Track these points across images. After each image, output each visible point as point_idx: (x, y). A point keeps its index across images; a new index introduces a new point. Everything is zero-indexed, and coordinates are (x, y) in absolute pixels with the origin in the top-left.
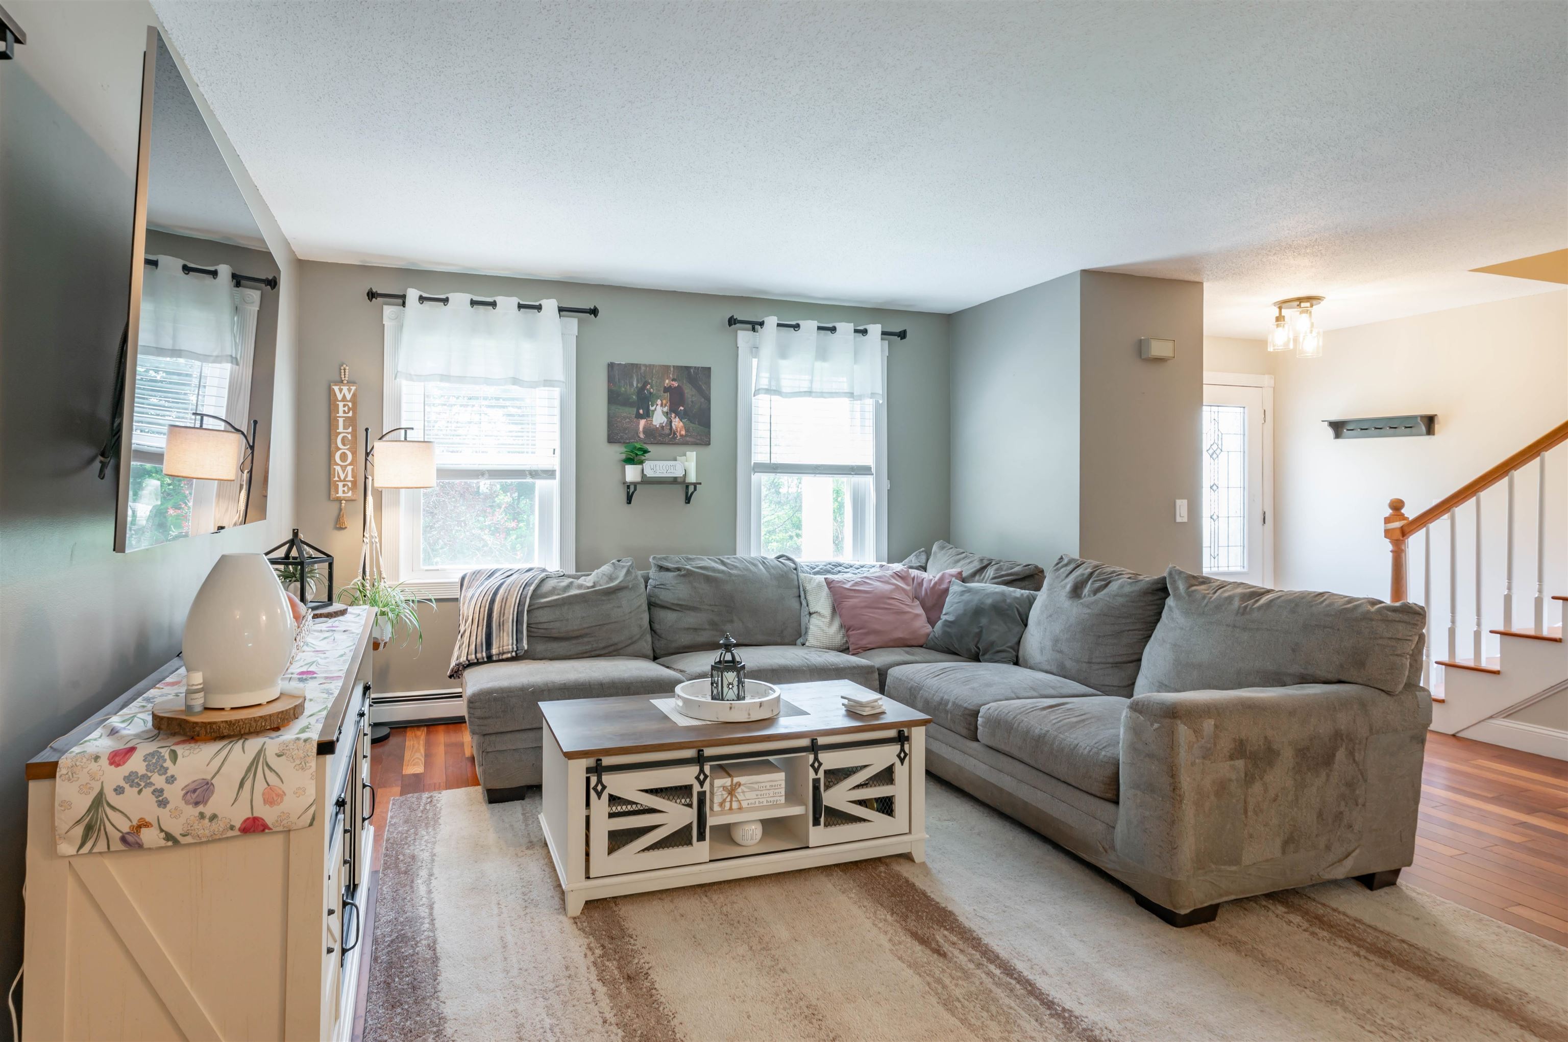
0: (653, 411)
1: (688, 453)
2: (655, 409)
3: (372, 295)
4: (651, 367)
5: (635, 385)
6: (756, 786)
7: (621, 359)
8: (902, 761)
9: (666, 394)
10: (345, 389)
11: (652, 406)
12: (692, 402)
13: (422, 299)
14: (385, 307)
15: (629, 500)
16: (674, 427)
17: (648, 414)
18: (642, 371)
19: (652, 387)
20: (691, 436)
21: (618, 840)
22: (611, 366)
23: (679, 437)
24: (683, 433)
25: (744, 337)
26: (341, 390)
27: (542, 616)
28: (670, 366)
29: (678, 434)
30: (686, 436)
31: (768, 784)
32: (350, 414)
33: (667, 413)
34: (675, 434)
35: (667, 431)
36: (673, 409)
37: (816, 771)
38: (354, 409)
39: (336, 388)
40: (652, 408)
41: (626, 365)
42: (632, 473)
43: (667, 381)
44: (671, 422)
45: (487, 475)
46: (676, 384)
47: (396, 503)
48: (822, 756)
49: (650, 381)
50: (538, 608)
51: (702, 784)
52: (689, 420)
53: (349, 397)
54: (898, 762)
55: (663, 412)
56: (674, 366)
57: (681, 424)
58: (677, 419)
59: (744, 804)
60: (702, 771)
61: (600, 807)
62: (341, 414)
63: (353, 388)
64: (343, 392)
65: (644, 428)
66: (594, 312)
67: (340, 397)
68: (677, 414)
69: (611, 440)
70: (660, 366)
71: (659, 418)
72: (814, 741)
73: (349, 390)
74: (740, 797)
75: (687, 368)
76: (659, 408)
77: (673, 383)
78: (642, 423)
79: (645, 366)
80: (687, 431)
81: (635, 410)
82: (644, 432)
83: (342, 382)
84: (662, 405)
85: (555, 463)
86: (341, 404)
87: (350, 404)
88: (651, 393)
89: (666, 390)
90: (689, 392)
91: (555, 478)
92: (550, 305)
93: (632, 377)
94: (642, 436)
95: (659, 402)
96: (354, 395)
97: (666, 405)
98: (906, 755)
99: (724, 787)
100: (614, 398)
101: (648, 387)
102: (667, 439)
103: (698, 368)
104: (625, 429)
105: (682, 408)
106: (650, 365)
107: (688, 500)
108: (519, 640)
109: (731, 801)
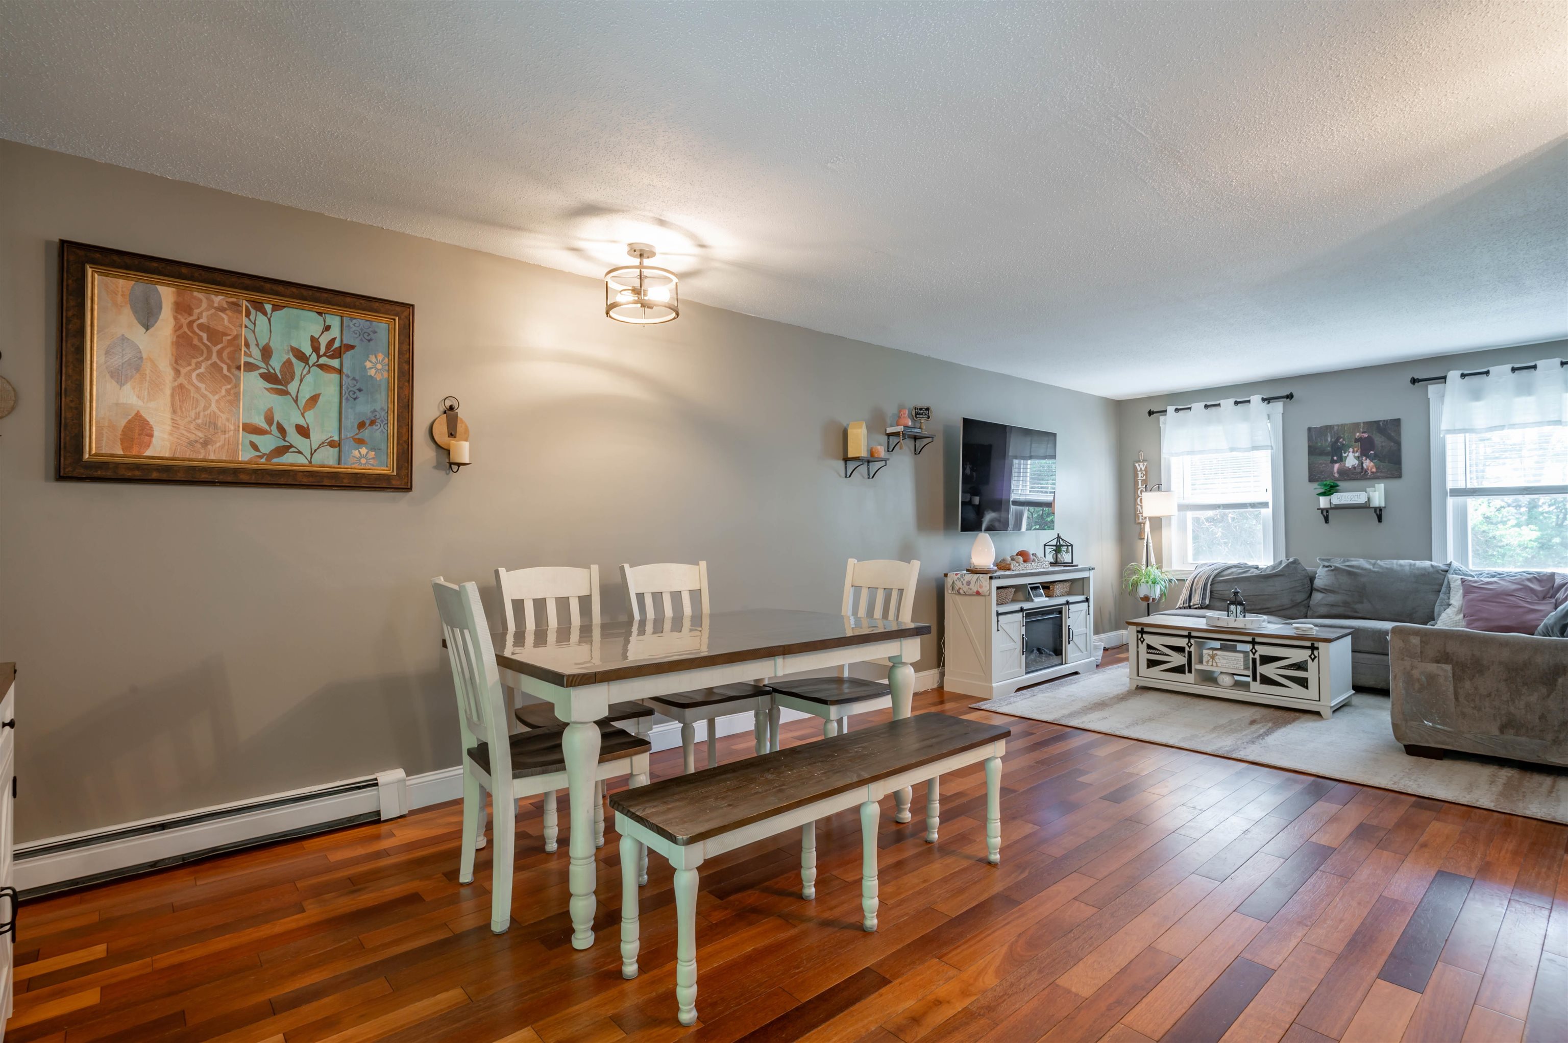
0: (1346, 457)
1: (1376, 485)
2: (1348, 455)
3: (1151, 413)
4: (1343, 426)
5: (1329, 440)
6: (1226, 658)
7: (1318, 423)
8: (1313, 660)
9: (1357, 444)
10: (1141, 464)
11: (1345, 453)
12: (1382, 446)
13: (1177, 410)
14: (1161, 417)
15: (1327, 520)
16: (1365, 466)
17: (1341, 459)
18: (1335, 430)
19: (1344, 440)
20: (1381, 472)
21: (1151, 664)
22: (1310, 429)
23: (1370, 474)
24: (1374, 470)
25: (1432, 389)
26: (1139, 465)
27: (1218, 587)
28: (1360, 423)
29: (1369, 472)
30: (1377, 472)
31: (1233, 658)
32: (1144, 478)
33: (1358, 457)
34: (1366, 471)
35: (1359, 470)
36: (1364, 453)
37: (1254, 654)
38: (1146, 475)
39: (1137, 465)
40: (1344, 455)
41: (1321, 428)
42: (1323, 502)
43: (1358, 434)
44: (1362, 463)
45: (1222, 507)
46: (1366, 435)
47: (1170, 524)
48: (1257, 647)
49: (1342, 436)
50: (1218, 583)
51: (1190, 647)
52: (1379, 460)
53: (1143, 469)
54: (1310, 661)
55: (1355, 457)
56: (1364, 423)
57: (1372, 464)
58: (1368, 461)
59: (1220, 665)
60: (1189, 642)
61: (1143, 648)
62: (1140, 478)
63: (1145, 464)
64: (1141, 466)
65: (1338, 470)
66: (1290, 397)
67: (1139, 469)
68: (1368, 457)
69: (1311, 480)
70: (1350, 424)
71: (1351, 460)
72: (1254, 639)
73: (1144, 465)
74: (1217, 661)
75: (1377, 422)
76: (1351, 455)
77: (1364, 434)
78: (1337, 466)
79: (1338, 426)
80: (1377, 469)
81: (1330, 458)
82: (1338, 472)
83: (1140, 461)
84: (1353, 452)
85: (1268, 498)
86: (1139, 473)
87: (1144, 472)
88: (1343, 444)
89: (1357, 441)
90: (1379, 440)
91: (1268, 507)
92: (1256, 399)
93: (1326, 435)
94: (1336, 475)
95: (1351, 450)
96: (1146, 467)
97: (1357, 452)
98: (1315, 657)
99: (1209, 655)
100: (1313, 451)
101: (1341, 440)
102: (1359, 476)
103: (1387, 420)
104: (1322, 472)
105: (1372, 452)
106: (1342, 425)
107: (1380, 519)
108: (1204, 598)
109: (1212, 662)
